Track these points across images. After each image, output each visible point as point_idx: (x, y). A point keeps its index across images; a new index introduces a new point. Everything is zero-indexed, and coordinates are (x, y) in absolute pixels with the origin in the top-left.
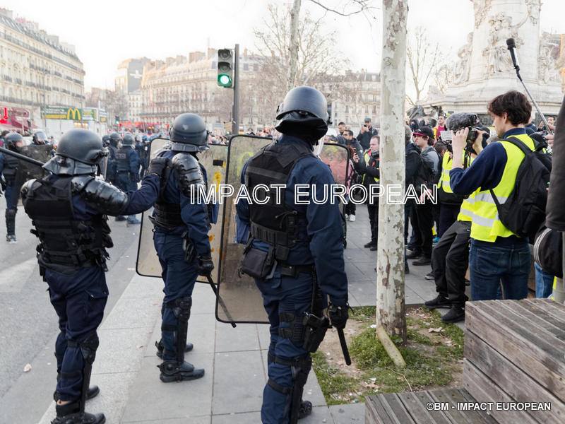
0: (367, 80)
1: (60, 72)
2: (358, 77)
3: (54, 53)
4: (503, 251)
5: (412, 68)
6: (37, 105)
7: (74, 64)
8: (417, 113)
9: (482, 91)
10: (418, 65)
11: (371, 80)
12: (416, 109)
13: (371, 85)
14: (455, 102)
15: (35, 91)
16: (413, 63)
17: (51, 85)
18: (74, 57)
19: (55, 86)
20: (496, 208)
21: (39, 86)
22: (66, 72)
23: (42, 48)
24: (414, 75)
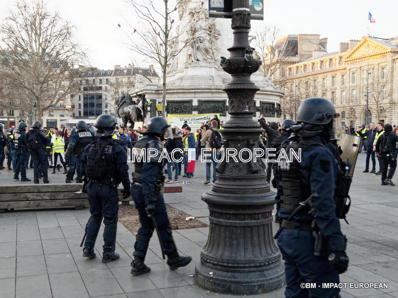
8: (125, 102)
9: (182, 79)
12: (124, 97)
14: (156, 91)
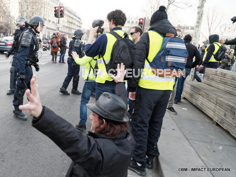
0: (187, 29)
1: (75, 23)
2: (183, 27)
3: (74, 17)
4: (110, 89)
5: (209, 24)
6: (68, 33)
7: (79, 20)
10: (212, 23)
11: (188, 29)
13: (188, 31)
15: (68, 29)
16: (209, 22)
17: (72, 27)
18: (79, 18)
19: (73, 28)
20: (105, 66)
21: (69, 28)
22: (77, 23)
23: (71, 16)
24: (209, 27)
